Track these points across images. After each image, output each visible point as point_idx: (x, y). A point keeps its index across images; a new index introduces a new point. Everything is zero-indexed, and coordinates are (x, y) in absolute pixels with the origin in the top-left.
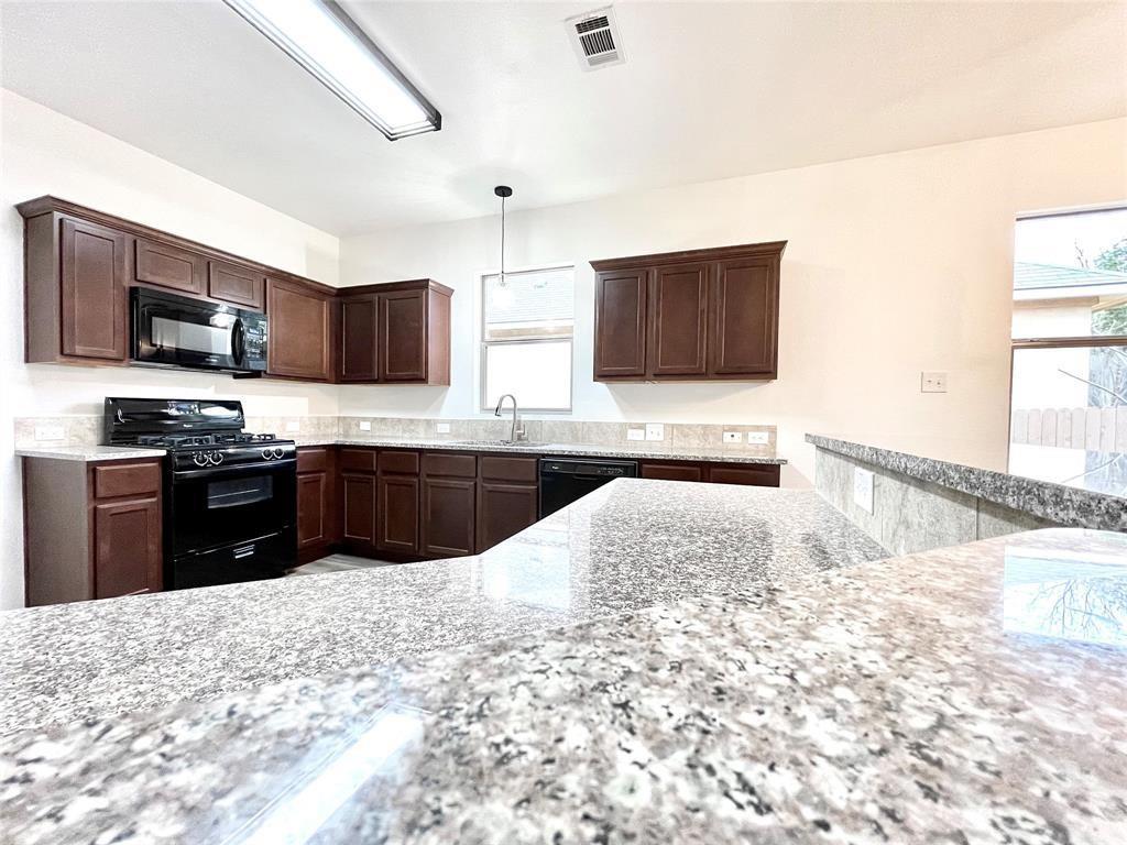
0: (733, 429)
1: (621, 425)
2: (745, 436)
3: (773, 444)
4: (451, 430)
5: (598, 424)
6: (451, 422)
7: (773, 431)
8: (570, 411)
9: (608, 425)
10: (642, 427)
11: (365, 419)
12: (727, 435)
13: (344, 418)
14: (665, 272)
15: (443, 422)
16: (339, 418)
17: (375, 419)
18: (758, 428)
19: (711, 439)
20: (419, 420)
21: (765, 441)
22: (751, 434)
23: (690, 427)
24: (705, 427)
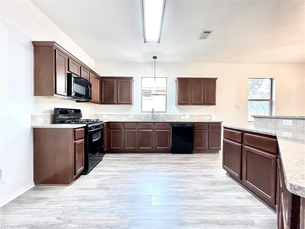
0: (204, 116)
1: (179, 115)
2: (206, 117)
3: (211, 119)
4: (134, 117)
5: (174, 115)
6: (134, 115)
7: (211, 116)
8: (166, 112)
9: (176, 115)
10: (184, 115)
11: (105, 115)
12: (202, 117)
13: (96, 114)
14: (194, 82)
15: (131, 115)
16: (95, 114)
17: (108, 115)
18: (208, 115)
19: (199, 118)
20: (123, 115)
21: (210, 118)
22: (207, 117)
23: (195, 115)
24: (198, 115)
